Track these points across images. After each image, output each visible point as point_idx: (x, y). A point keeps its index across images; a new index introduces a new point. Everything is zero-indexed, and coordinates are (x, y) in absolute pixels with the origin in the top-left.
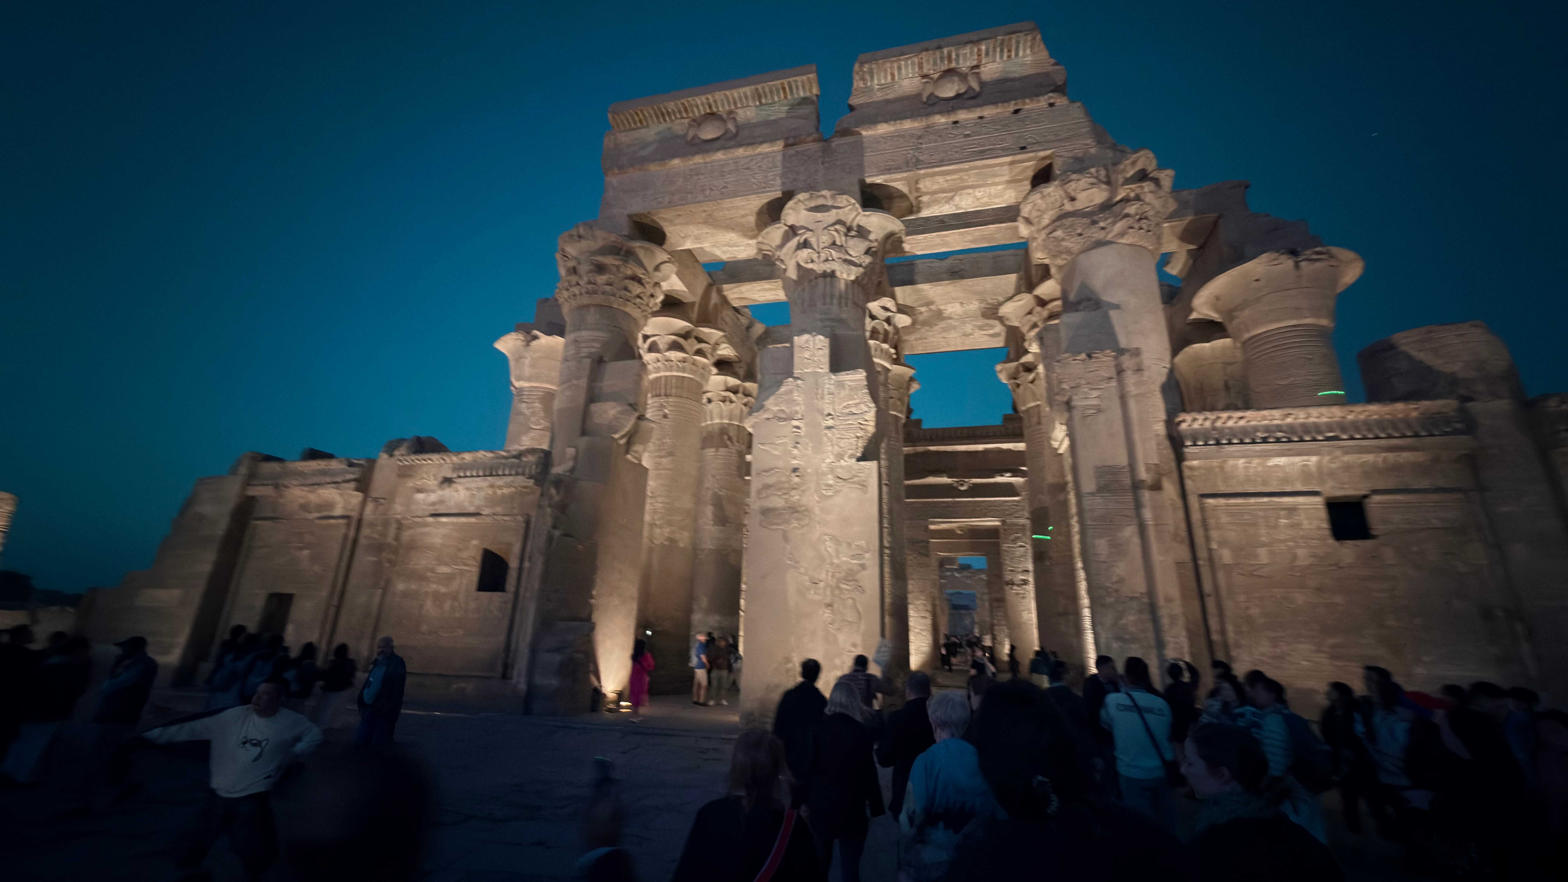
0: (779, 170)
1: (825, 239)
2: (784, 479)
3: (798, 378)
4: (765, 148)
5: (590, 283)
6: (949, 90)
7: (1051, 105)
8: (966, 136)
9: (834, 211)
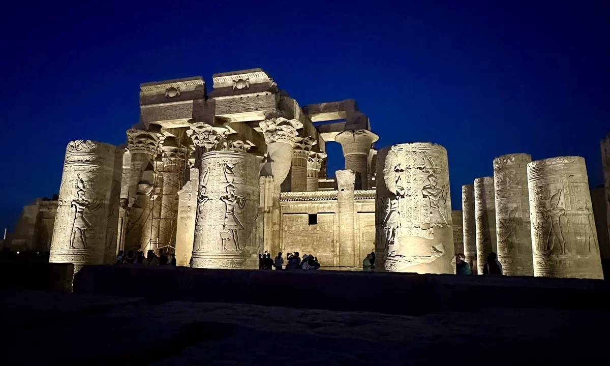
0: (191, 110)
1: (202, 137)
2: (186, 209)
3: (190, 181)
4: (188, 102)
5: (137, 146)
6: (240, 86)
7: (267, 94)
8: (244, 103)
9: (204, 128)
